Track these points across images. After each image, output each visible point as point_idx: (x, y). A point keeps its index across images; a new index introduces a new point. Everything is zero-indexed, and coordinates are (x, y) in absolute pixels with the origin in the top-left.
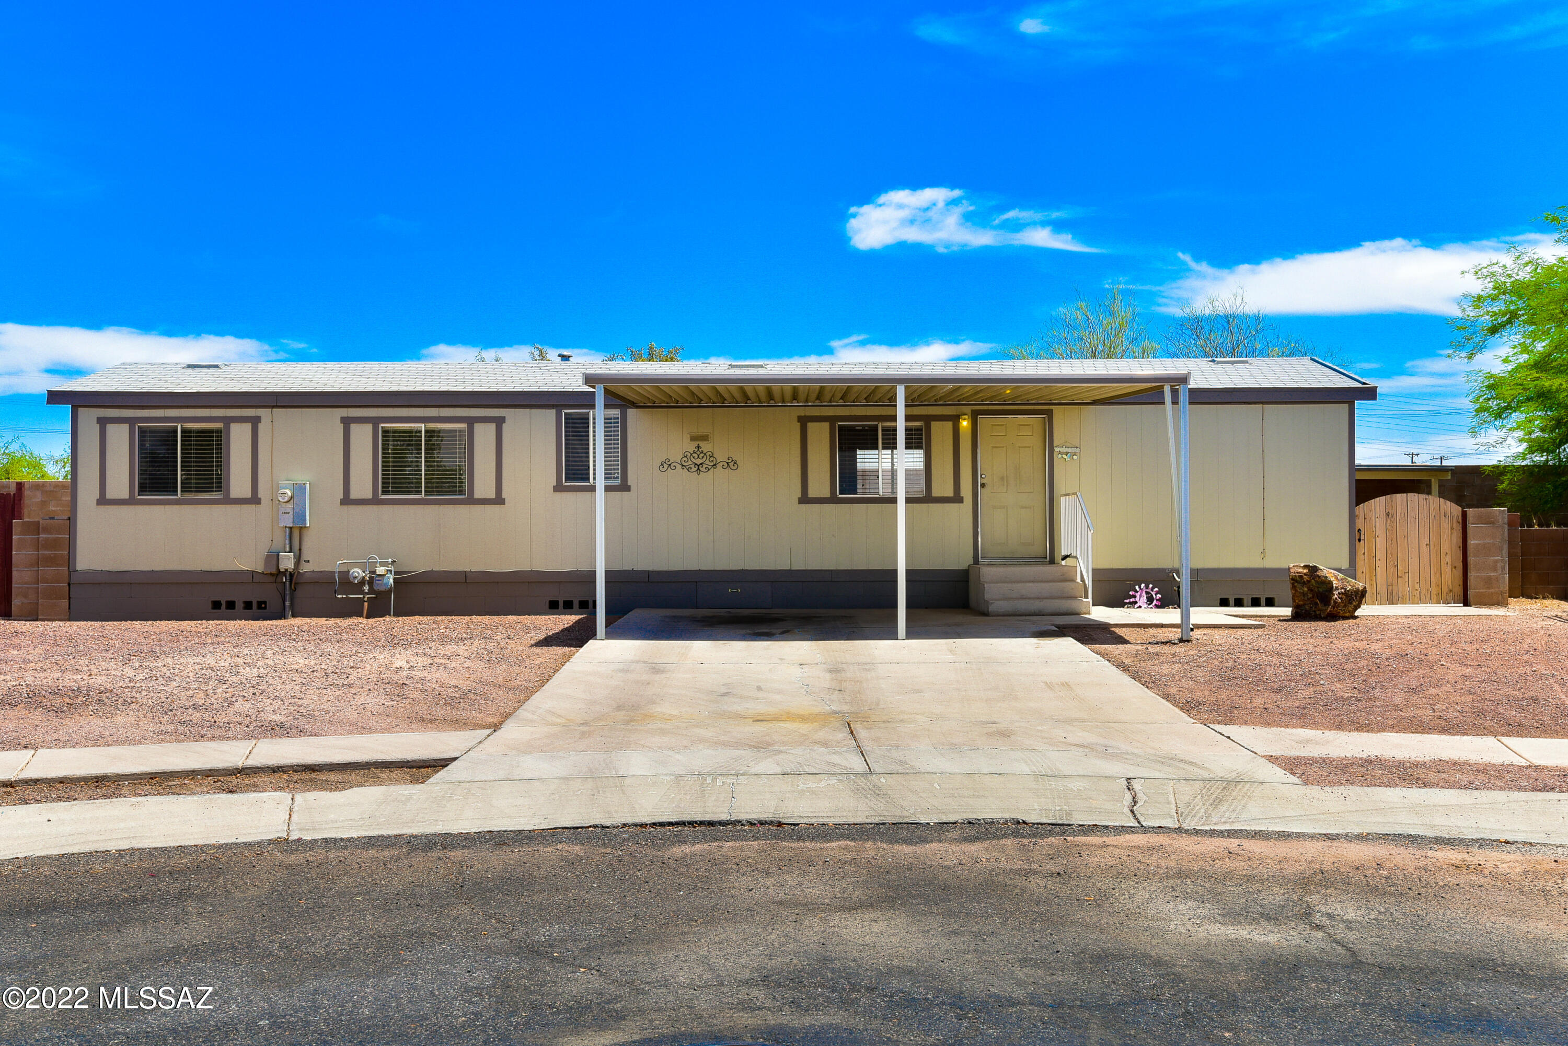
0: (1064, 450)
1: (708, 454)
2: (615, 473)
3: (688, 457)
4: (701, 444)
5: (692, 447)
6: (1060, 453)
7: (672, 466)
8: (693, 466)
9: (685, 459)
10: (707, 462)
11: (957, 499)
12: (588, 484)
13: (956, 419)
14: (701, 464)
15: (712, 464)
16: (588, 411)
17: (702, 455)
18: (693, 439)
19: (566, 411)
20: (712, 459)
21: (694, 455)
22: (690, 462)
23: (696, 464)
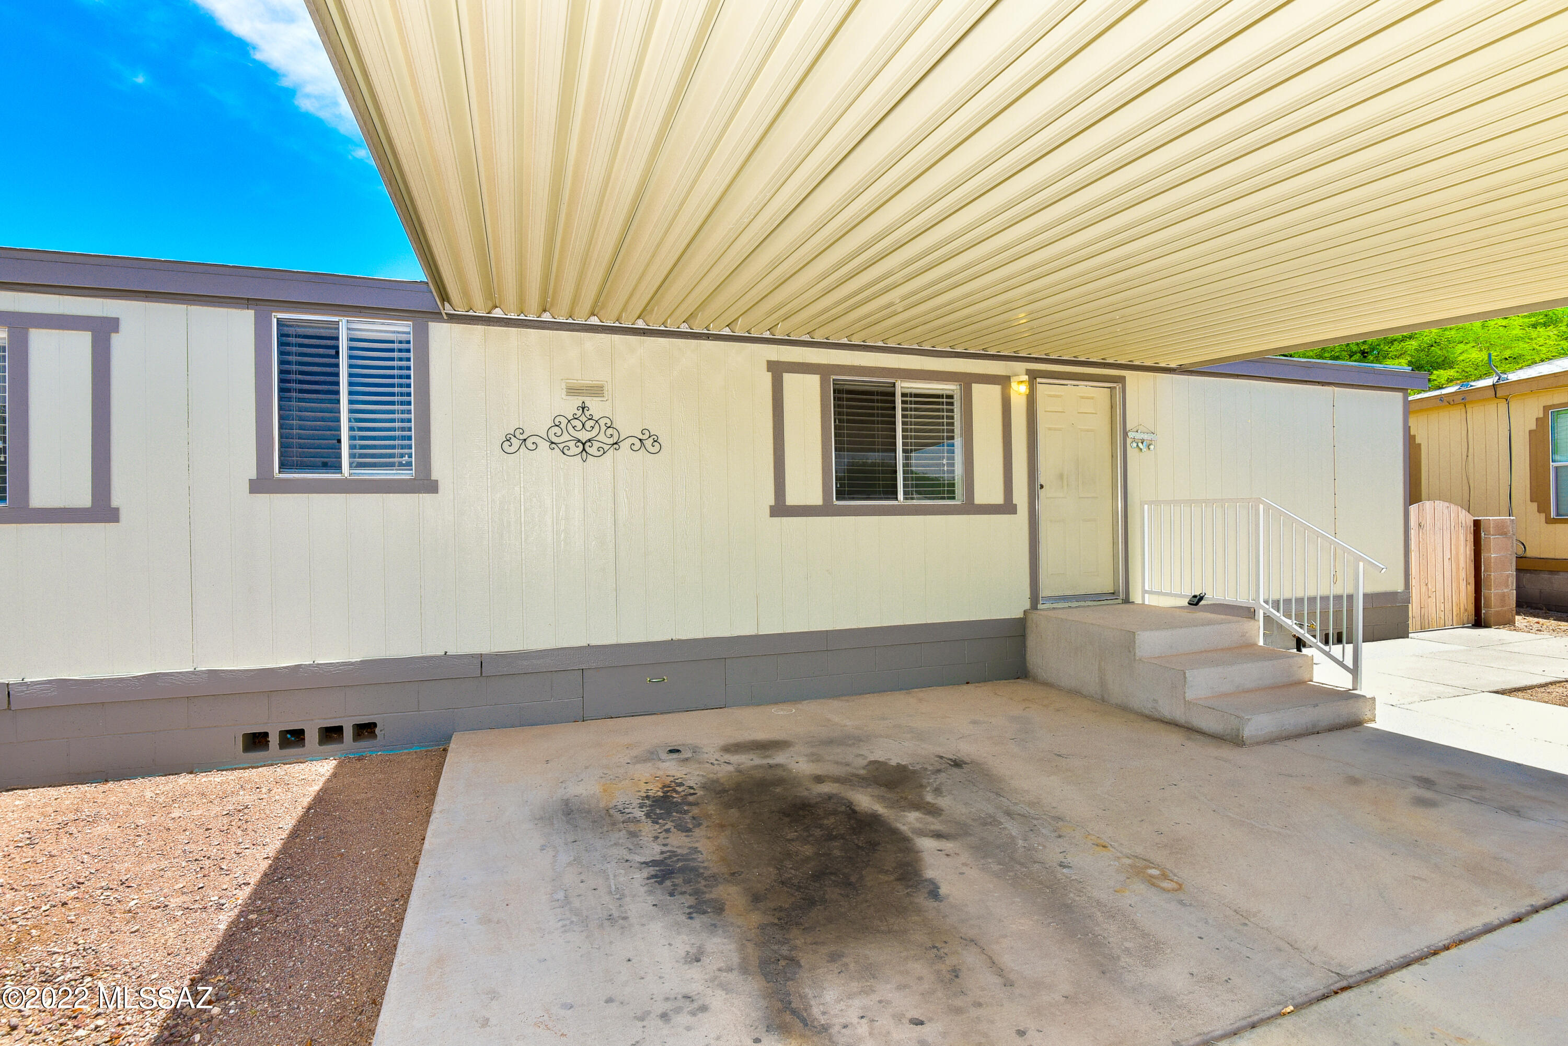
0: (1139, 436)
1: (602, 422)
2: (402, 456)
3: (563, 426)
4: (590, 402)
5: (570, 406)
6: (1134, 439)
7: (529, 443)
8: (572, 444)
9: (556, 429)
10: (601, 437)
11: (1008, 508)
12: (338, 476)
13: (1004, 381)
14: (589, 440)
15: (611, 441)
16: (336, 319)
17: (591, 423)
18: (573, 391)
19: (280, 315)
20: (610, 431)
21: (575, 422)
22: (566, 437)
23: (579, 441)
